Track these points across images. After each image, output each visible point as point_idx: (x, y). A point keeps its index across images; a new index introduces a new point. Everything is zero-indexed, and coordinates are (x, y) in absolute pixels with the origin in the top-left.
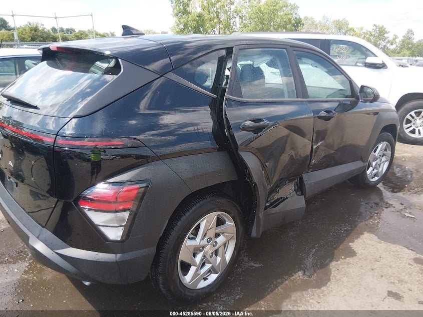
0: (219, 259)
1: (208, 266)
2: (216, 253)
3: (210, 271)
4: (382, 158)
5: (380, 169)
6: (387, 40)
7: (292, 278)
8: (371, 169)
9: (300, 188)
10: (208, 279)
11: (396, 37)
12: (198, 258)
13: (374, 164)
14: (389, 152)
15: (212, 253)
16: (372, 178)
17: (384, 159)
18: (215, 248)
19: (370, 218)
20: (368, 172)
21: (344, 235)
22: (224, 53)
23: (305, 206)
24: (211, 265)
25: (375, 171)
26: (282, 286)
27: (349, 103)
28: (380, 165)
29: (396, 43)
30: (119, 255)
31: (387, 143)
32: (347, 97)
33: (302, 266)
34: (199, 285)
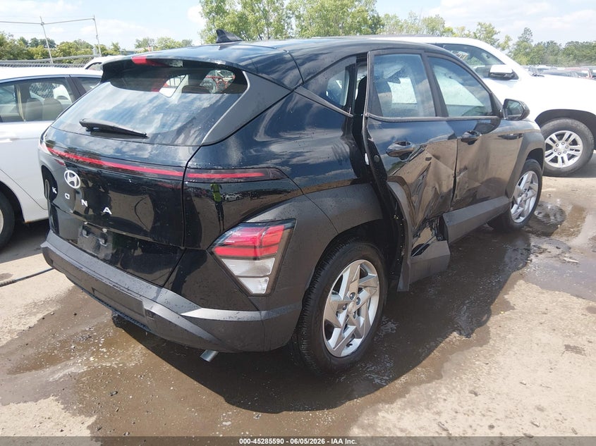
0: (362, 320)
1: (351, 329)
2: (358, 312)
3: (353, 336)
4: (528, 193)
5: (526, 207)
6: (496, 44)
7: (447, 340)
8: (515, 206)
9: (441, 233)
10: (351, 345)
11: (508, 39)
12: (342, 318)
13: (519, 200)
14: (536, 185)
15: (355, 312)
16: (517, 219)
17: (530, 193)
18: (358, 307)
19: (523, 267)
20: (513, 211)
21: (497, 287)
22: (354, 60)
23: (449, 253)
24: (355, 327)
25: (521, 209)
26: (437, 349)
27: (489, 122)
28: (525, 201)
29: (509, 47)
30: (263, 313)
31: (533, 173)
32: (486, 114)
33: (456, 326)
34: (343, 351)
